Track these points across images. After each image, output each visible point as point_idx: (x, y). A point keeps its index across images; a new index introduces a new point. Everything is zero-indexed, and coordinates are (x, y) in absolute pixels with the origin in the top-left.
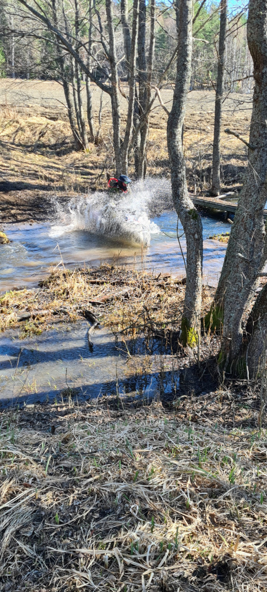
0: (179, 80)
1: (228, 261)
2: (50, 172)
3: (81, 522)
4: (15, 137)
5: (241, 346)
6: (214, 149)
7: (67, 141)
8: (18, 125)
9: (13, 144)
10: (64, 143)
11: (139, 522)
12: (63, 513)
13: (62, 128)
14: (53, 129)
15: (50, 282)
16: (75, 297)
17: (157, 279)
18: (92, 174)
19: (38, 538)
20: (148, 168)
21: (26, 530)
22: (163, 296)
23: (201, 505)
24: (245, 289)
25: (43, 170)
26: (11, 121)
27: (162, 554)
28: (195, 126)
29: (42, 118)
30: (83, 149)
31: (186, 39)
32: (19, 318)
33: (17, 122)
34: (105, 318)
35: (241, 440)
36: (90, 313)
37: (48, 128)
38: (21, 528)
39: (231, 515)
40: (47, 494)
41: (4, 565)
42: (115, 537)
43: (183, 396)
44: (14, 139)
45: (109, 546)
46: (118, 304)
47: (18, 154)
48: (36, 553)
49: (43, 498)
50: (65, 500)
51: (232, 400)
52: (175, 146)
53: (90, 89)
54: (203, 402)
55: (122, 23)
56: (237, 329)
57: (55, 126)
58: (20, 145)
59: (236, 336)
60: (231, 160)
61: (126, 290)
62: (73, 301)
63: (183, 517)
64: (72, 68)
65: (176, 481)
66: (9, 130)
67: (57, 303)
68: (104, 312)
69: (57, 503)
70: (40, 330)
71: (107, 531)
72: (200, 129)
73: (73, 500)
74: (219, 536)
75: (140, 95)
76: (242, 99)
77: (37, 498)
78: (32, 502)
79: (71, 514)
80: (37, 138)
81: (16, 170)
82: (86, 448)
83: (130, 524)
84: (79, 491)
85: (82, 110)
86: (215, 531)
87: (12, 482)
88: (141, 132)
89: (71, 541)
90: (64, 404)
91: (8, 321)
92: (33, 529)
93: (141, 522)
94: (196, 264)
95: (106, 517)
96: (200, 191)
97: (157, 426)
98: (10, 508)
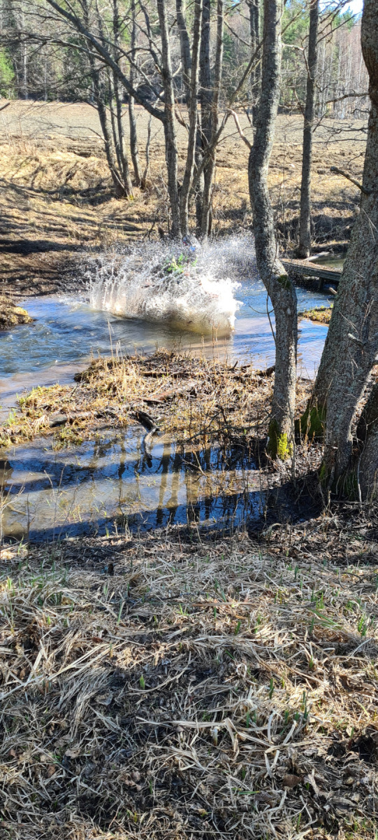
0: (265, 102)
1: (330, 344)
2: (83, 226)
3: (175, 685)
4: (34, 179)
5: (350, 457)
6: (302, 195)
7: (104, 184)
8: (38, 164)
9: (31, 189)
10: (99, 187)
11: (251, 686)
12: (148, 675)
13: (96, 168)
14: (86, 168)
15: (90, 374)
16: (125, 394)
17: (233, 370)
18: (138, 230)
19: (120, 708)
20: (215, 221)
21: (103, 697)
22: (242, 392)
23: (327, 665)
24: (357, 381)
25: (73, 225)
26: (28, 158)
27: (288, 727)
28: (275, 163)
29: (69, 153)
30: (126, 196)
31: (274, 45)
32: (52, 423)
33: (37, 160)
34: (166, 421)
35: (361, 581)
36: (145, 415)
37: (78, 167)
38: (97, 694)
39: (368, 677)
40: (124, 651)
41: (81, 743)
42: (220, 705)
43: (275, 524)
44: (33, 183)
45: (215, 716)
46: (182, 403)
47: (39, 202)
48: (120, 726)
49: (119, 655)
50: (149, 658)
51: (340, 529)
52: (260, 190)
53: (134, 113)
54: (302, 531)
55: (178, 24)
56: (345, 435)
57: (87, 164)
58: (41, 190)
59: (344, 444)
60: (324, 209)
61: (192, 385)
62: (121, 400)
63: (306, 679)
64: (110, 86)
65: (290, 633)
66: (26, 171)
67: (101, 403)
68: (164, 414)
69: (138, 662)
70: (81, 438)
71: (210, 698)
72: (281, 168)
73: (160, 658)
74: (355, 703)
75: (203, 121)
76: (339, 126)
77: (112, 656)
78: (107, 661)
79: (160, 677)
80: (63, 181)
81: (37, 224)
82: (164, 592)
83: (239, 688)
84: (165, 647)
85: (124, 142)
86: (349, 697)
87: (77, 636)
88: (205, 171)
89: (163, 710)
90: (118, 536)
91: (37, 427)
92: (111, 696)
93: (253, 685)
94: (288, 349)
95: (205, 681)
96: (283, 250)
97: (251, 563)
98: (78, 669)
